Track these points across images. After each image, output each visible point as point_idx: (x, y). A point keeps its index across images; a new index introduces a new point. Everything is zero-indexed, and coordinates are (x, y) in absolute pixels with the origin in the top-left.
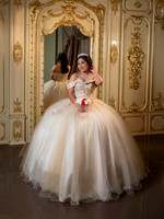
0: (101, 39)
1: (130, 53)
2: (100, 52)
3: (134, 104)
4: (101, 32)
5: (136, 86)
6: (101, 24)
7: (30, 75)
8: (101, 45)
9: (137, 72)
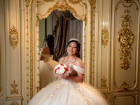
0: (92, 22)
1: (121, 35)
2: (92, 35)
3: (125, 84)
4: (93, 16)
5: (126, 66)
6: (93, 8)
7: (26, 58)
8: (92, 28)
9: (127, 53)
